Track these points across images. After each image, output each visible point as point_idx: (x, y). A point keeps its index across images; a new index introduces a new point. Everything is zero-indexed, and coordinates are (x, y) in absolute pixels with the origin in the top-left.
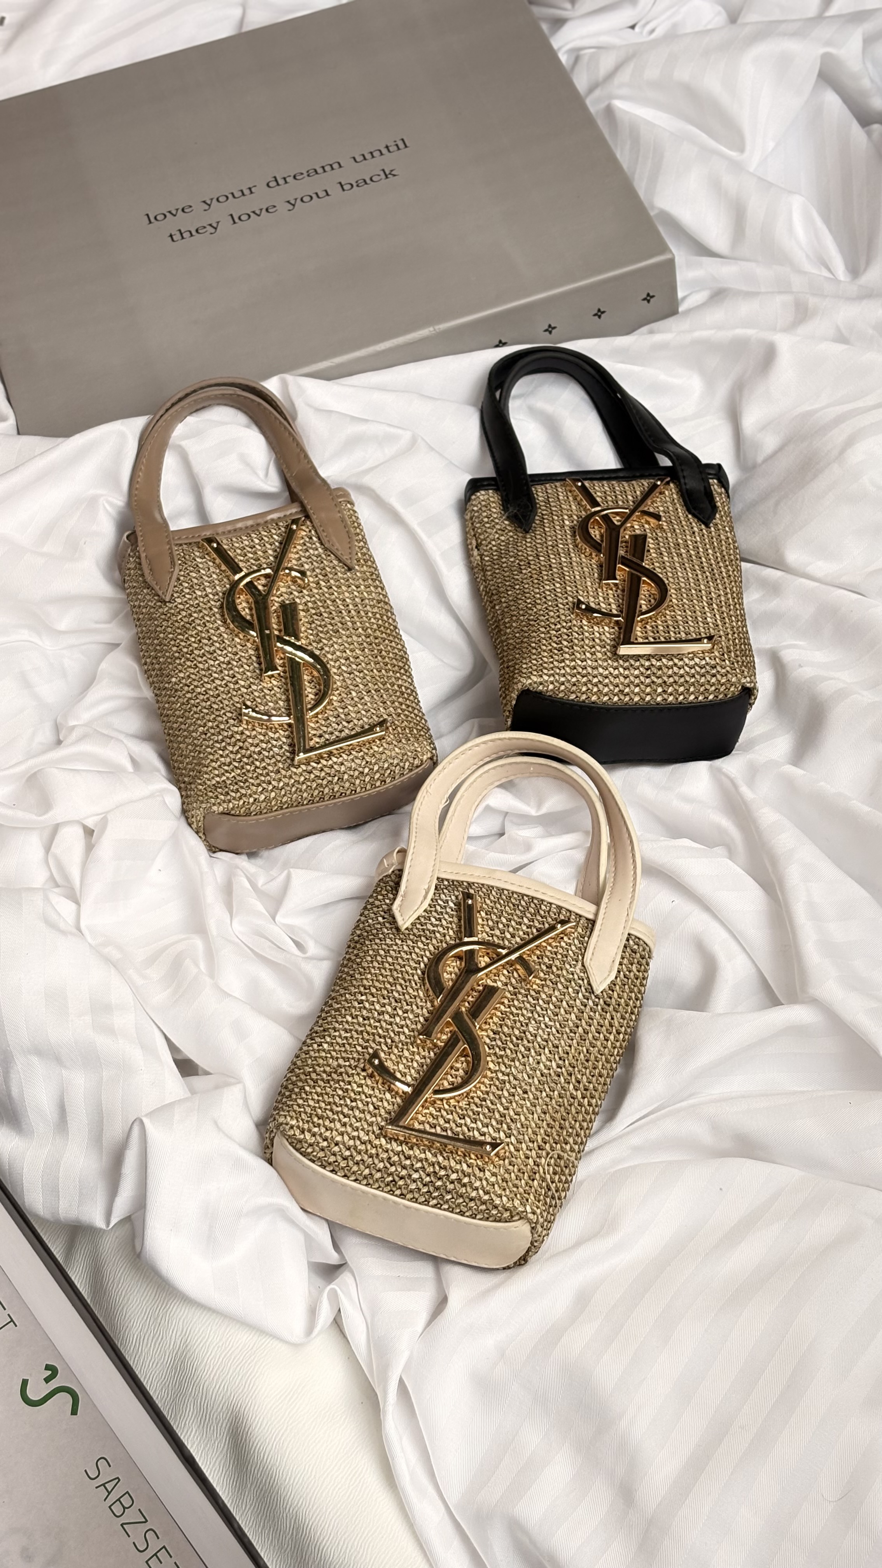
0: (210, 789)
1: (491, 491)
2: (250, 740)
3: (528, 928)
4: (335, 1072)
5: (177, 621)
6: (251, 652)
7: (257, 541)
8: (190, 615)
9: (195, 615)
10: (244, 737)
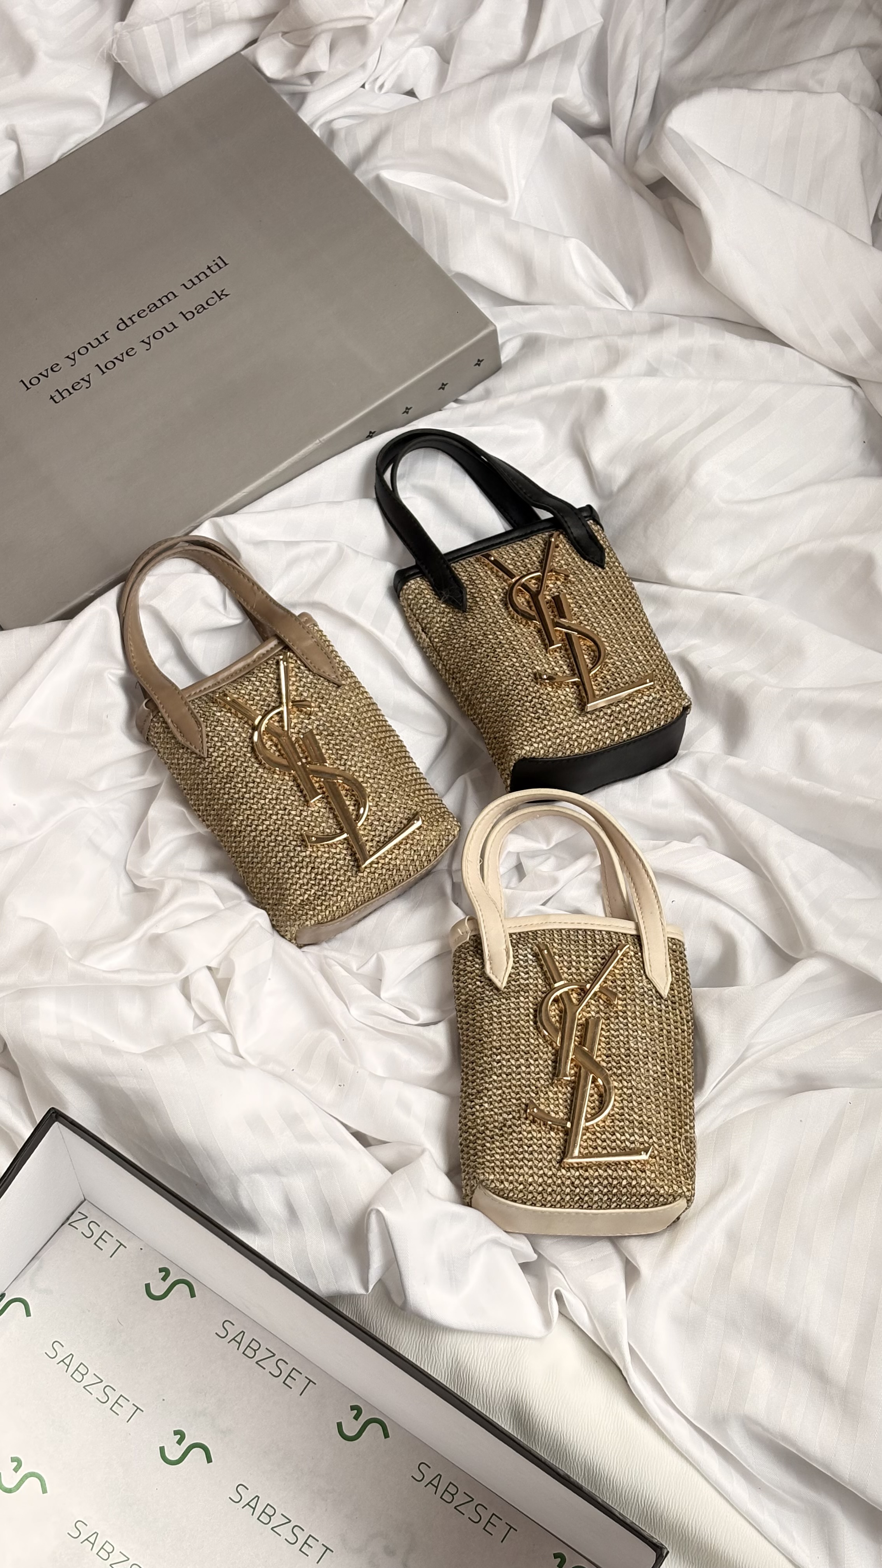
0: (297, 908)
1: (418, 579)
2: (319, 860)
3: (594, 958)
4: (505, 1126)
5: (219, 772)
6: (291, 783)
7: (258, 683)
8: (230, 765)
9: (234, 764)
10: (313, 858)
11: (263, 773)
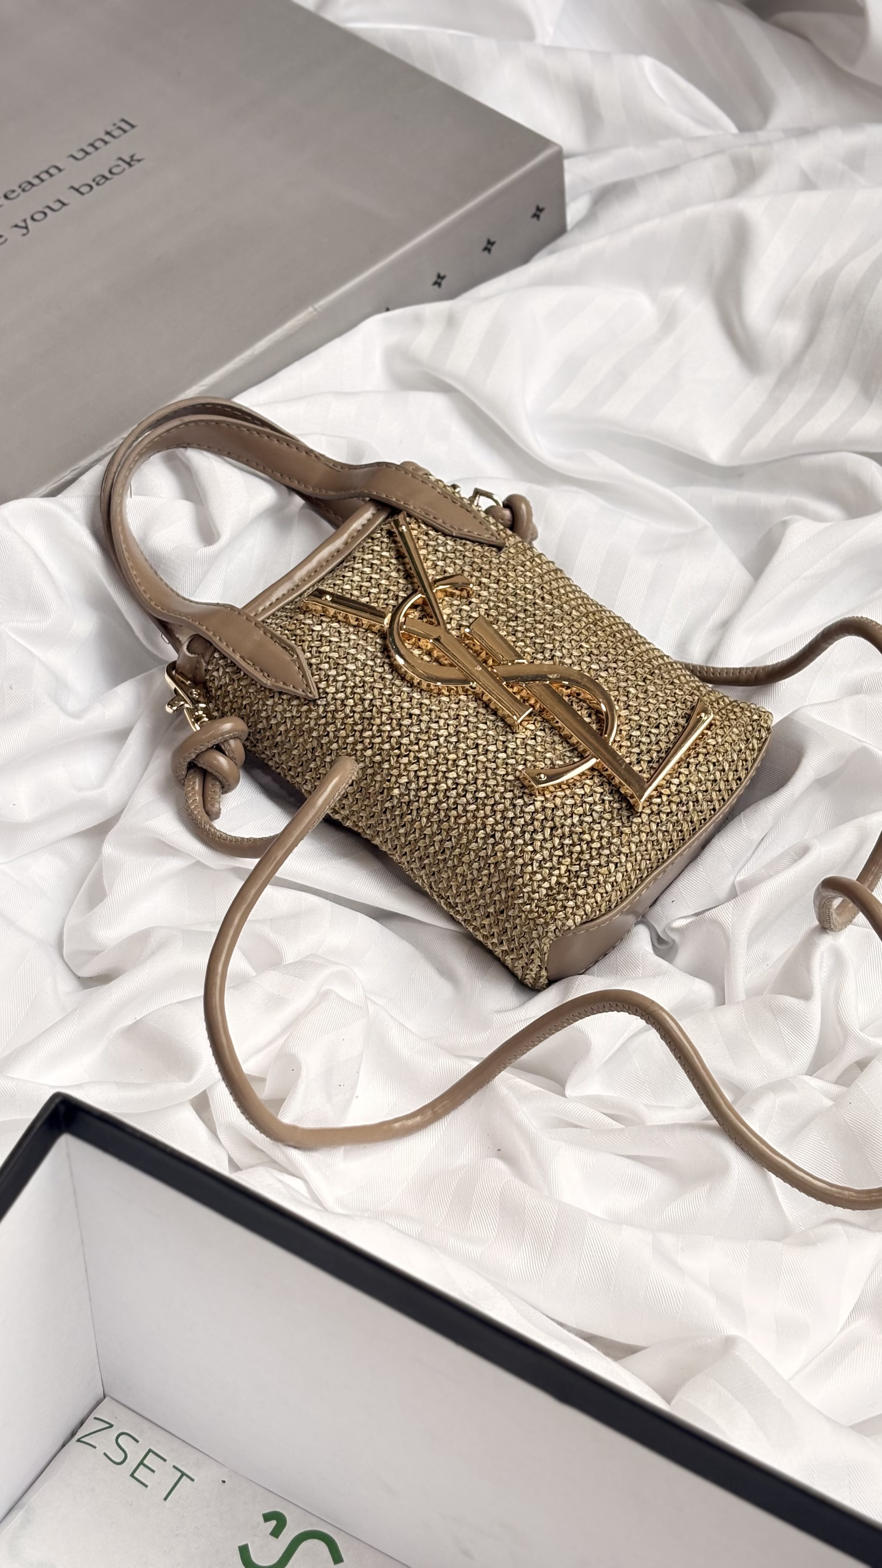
0: (544, 903)
2: (560, 813)
5: (347, 716)
7: (367, 570)
8: (363, 700)
9: (369, 696)
10: (549, 812)
11: (422, 698)
